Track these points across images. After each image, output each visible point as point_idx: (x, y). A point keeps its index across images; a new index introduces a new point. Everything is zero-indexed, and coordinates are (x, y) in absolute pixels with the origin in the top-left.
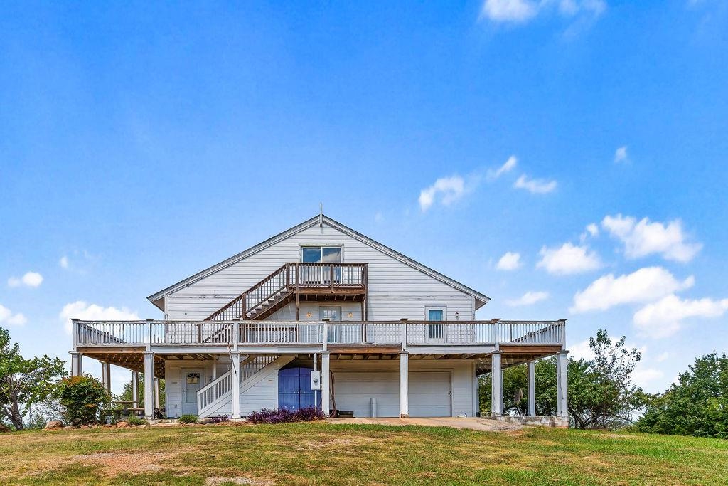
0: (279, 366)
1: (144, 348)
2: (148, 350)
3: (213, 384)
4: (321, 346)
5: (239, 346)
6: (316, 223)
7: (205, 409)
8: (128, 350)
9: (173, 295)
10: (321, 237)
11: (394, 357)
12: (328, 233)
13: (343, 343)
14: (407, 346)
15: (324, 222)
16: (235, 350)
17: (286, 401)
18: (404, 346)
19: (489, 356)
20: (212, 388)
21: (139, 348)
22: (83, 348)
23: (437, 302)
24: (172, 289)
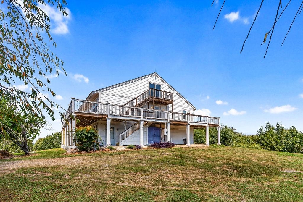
0: (148, 126)
1: (107, 115)
2: (109, 116)
3: (125, 132)
4: (168, 120)
5: (143, 118)
6: (154, 75)
7: (122, 142)
8: (100, 115)
9: (103, 93)
10: (155, 80)
11: (186, 125)
12: (157, 80)
13: (175, 120)
14: (190, 122)
15: (157, 76)
16: (142, 119)
17: (150, 139)
18: (188, 122)
19: (205, 127)
20: (125, 133)
21: (104, 115)
22: (77, 112)
23: (185, 108)
24: (102, 89)
